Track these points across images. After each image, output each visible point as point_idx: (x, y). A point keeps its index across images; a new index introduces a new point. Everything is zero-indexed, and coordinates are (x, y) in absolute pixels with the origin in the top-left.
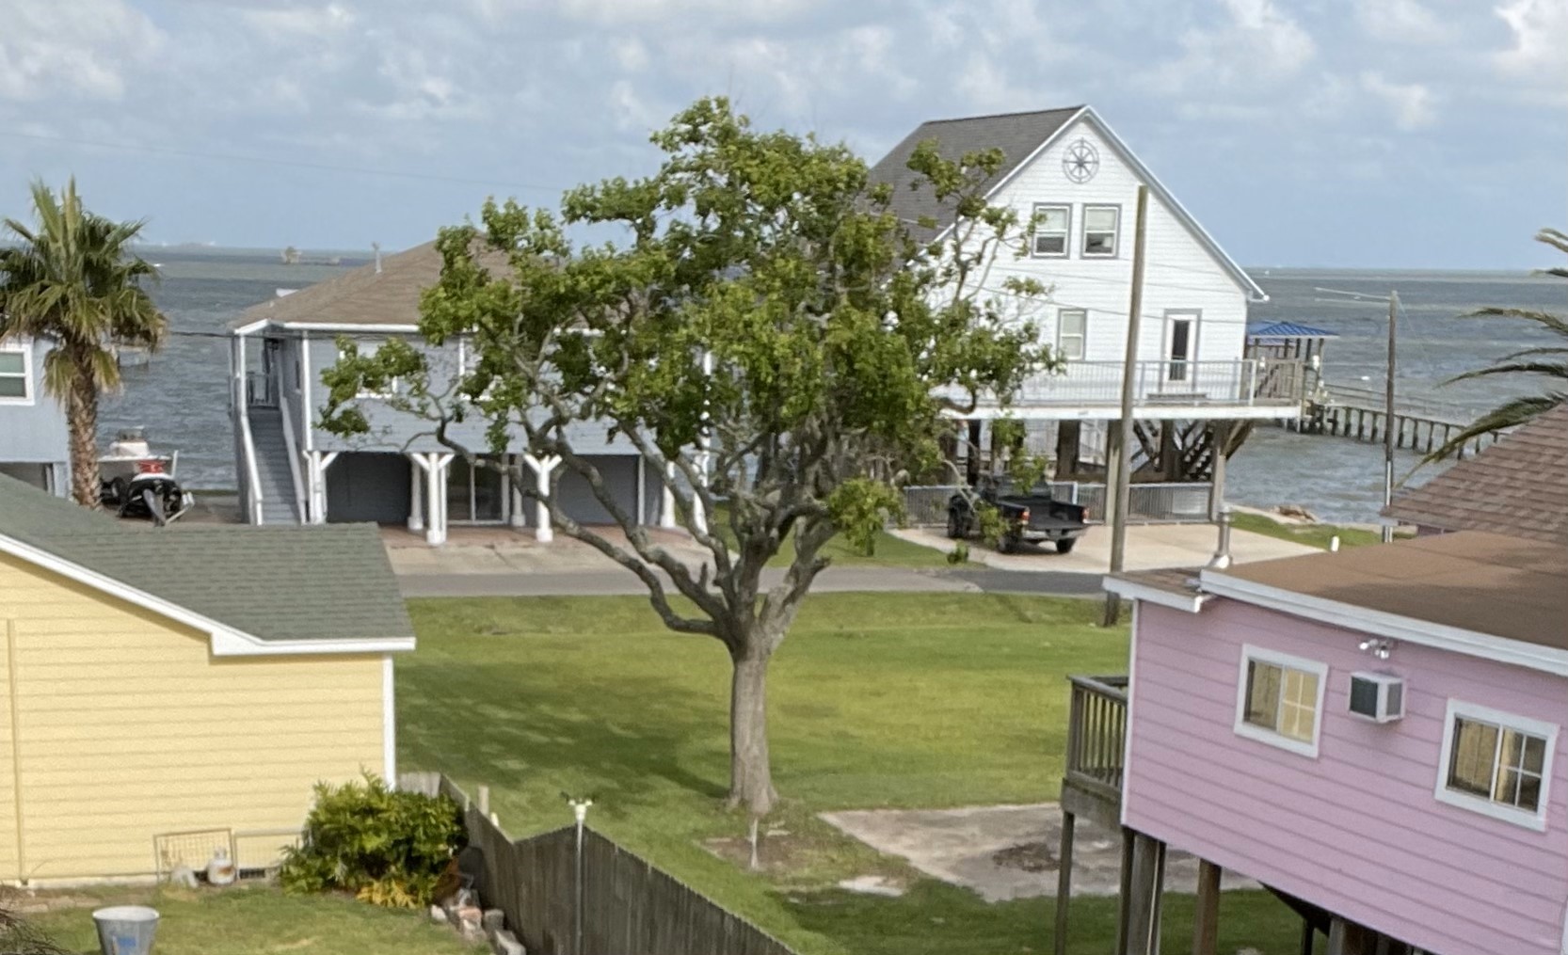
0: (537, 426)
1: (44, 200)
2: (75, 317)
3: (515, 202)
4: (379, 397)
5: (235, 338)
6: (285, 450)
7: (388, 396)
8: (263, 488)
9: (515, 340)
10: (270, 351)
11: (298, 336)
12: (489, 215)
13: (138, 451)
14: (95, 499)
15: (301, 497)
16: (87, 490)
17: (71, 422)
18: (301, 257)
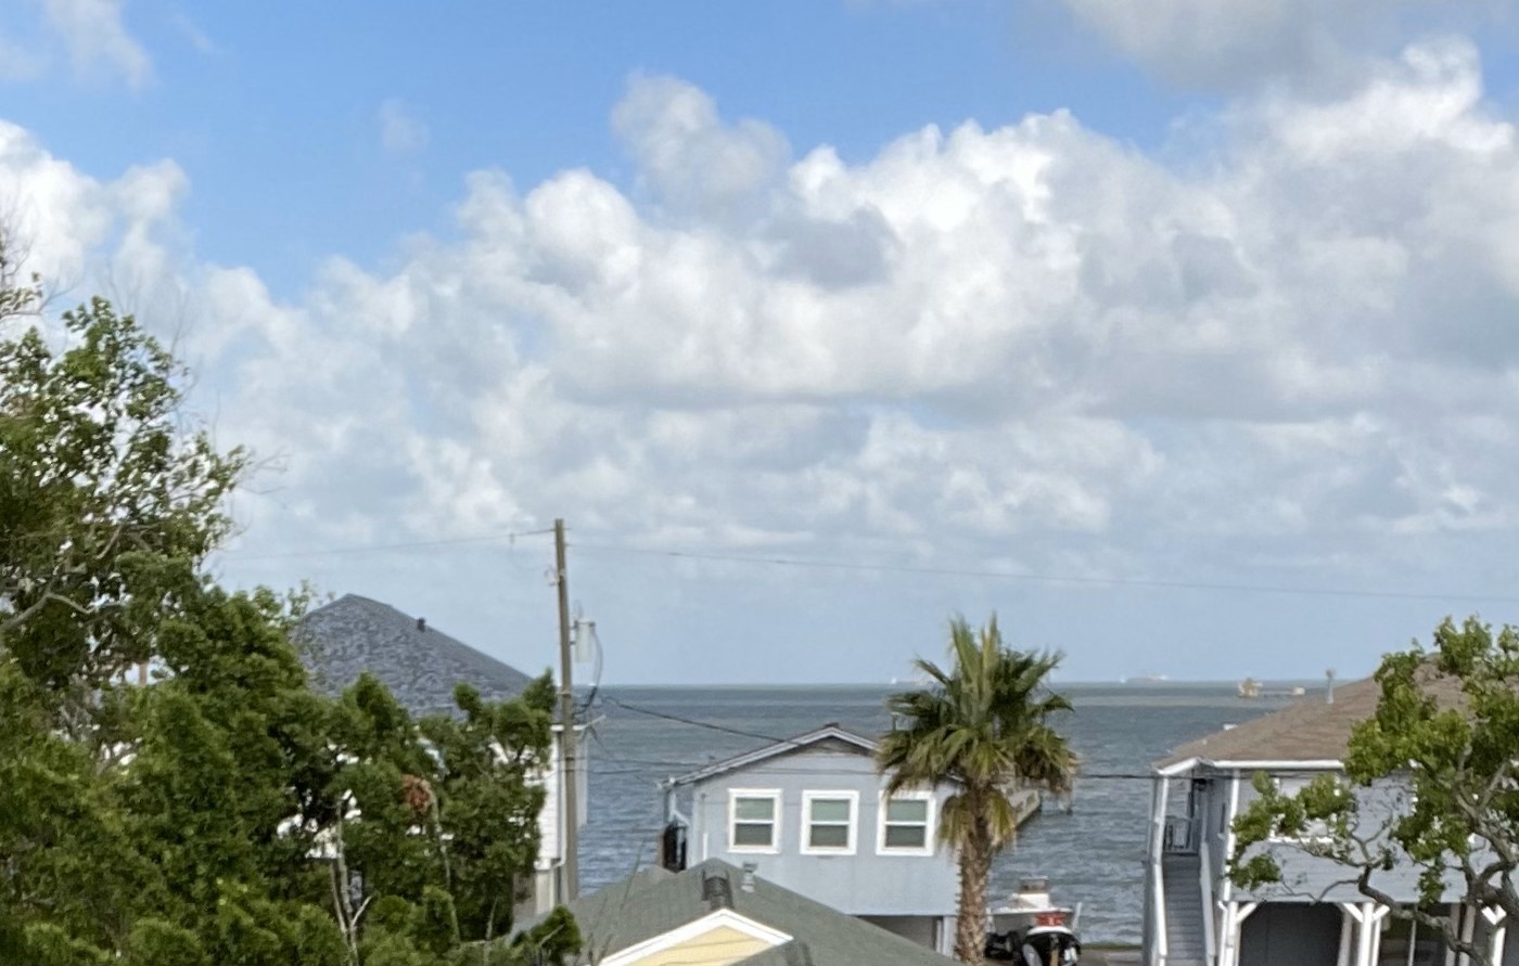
0: (1478, 871)
1: (962, 638)
2: (975, 761)
3: (1476, 620)
4: (1296, 841)
5: (1158, 778)
6: (1199, 899)
7: (1306, 841)
8: (1169, 942)
9: (1460, 777)
10: (1197, 792)
11: (1228, 776)
12: (1442, 637)
13: (1039, 902)
14: (978, 954)
15: (1210, 951)
16: (971, 945)
17: (963, 873)
18: (1261, 689)
